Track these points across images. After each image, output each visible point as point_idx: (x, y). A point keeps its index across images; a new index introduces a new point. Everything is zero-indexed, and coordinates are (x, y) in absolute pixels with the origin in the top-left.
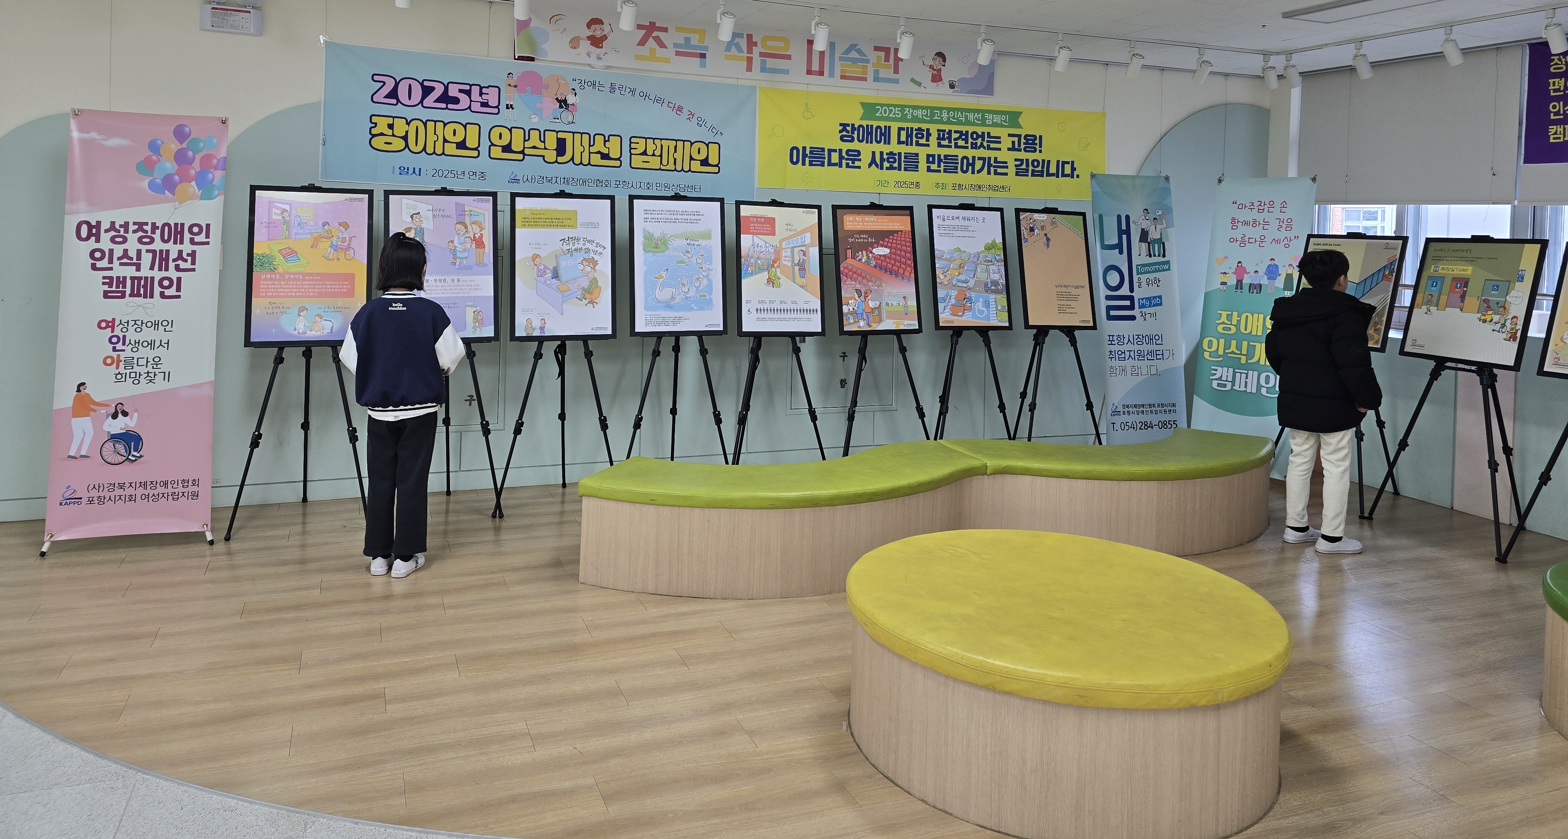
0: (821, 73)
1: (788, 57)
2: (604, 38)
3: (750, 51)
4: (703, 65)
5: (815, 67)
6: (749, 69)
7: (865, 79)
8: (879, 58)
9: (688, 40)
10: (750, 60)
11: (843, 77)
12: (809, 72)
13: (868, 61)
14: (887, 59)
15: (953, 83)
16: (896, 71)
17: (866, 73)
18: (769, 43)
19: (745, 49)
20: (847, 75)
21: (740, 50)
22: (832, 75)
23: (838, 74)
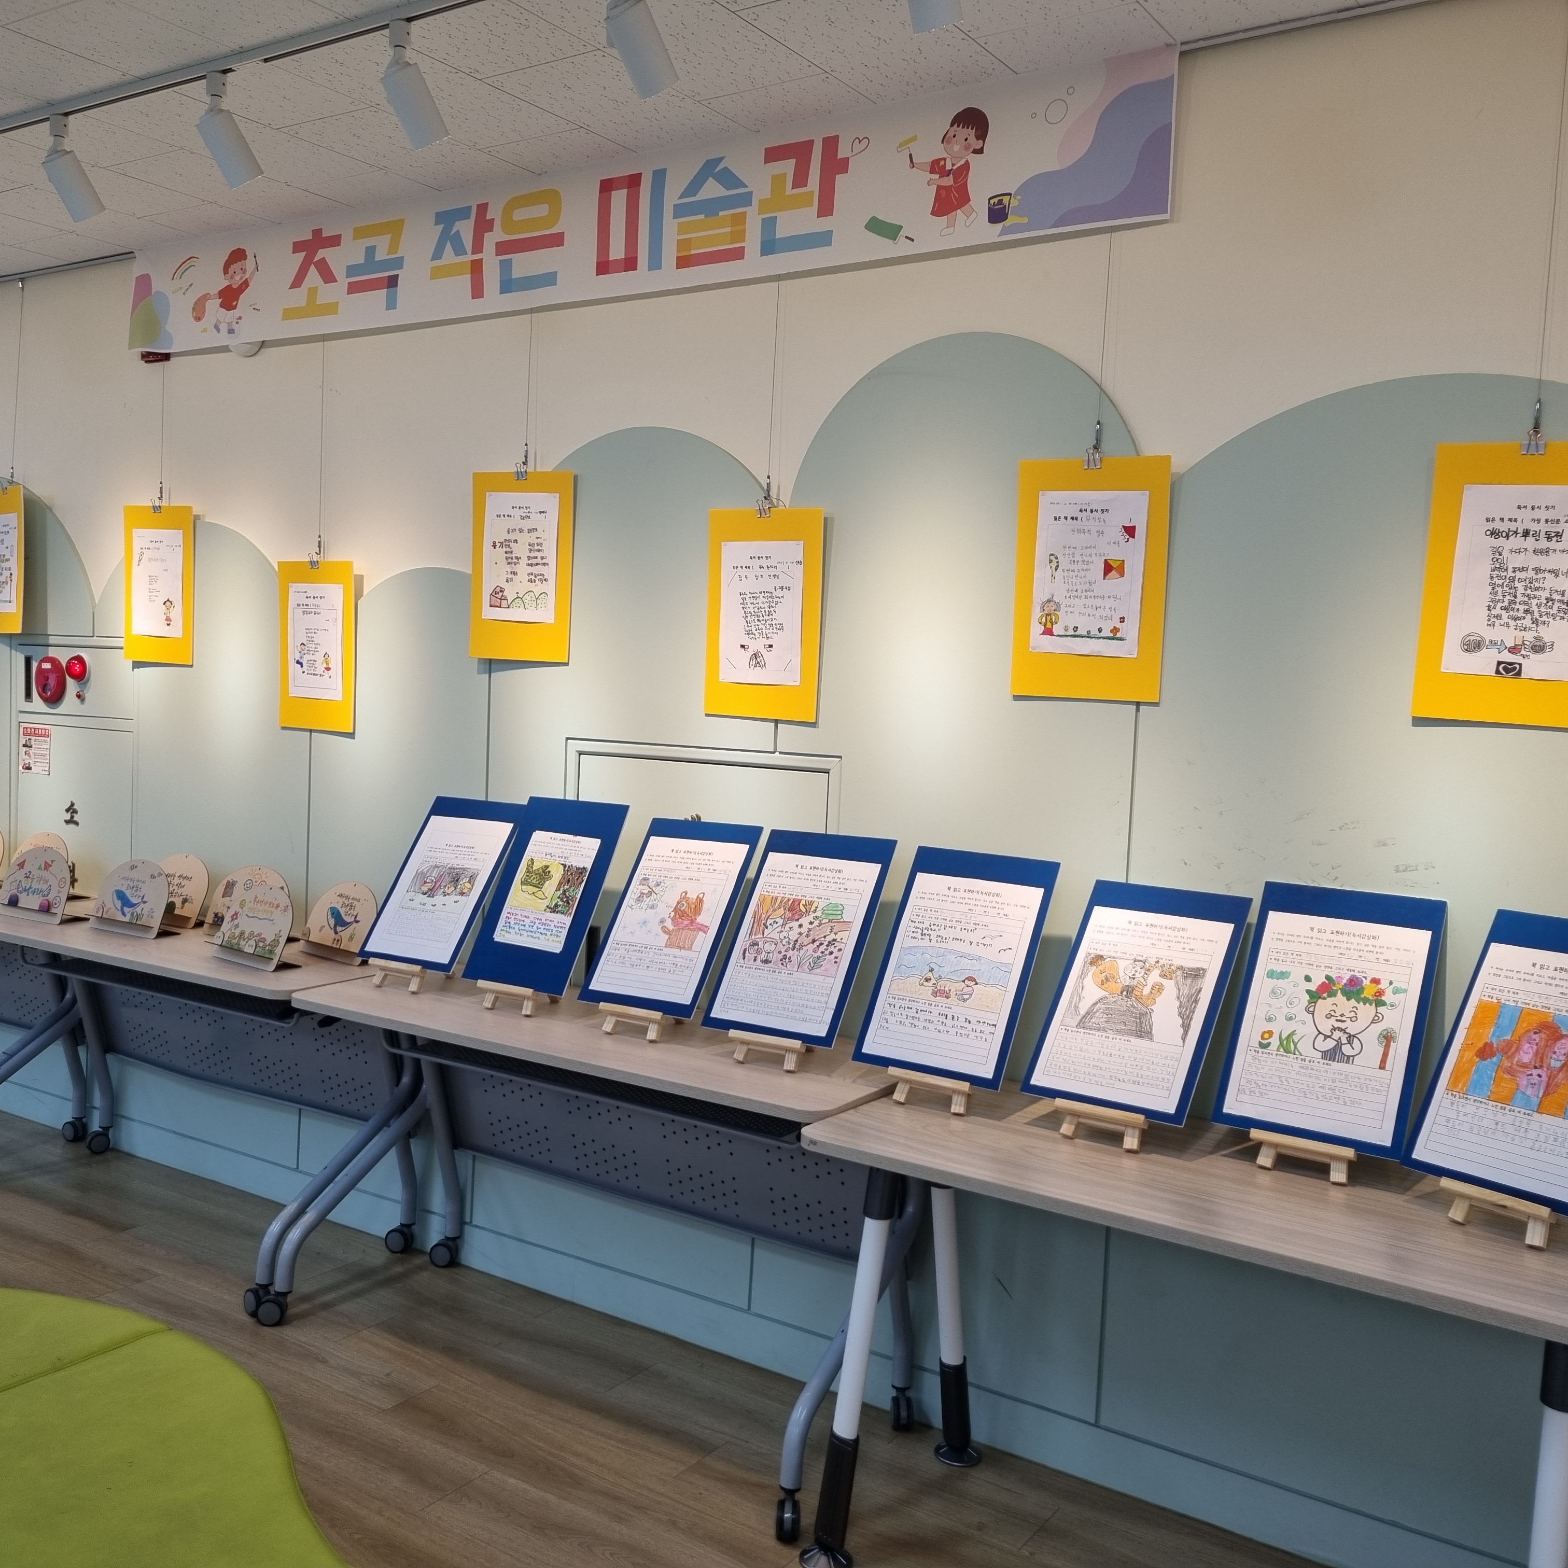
0: (630, 264)
1: (557, 240)
2: (244, 286)
3: (478, 247)
4: (391, 304)
5: (617, 252)
6: (477, 291)
7: (738, 254)
8: (777, 180)
9: (371, 251)
10: (477, 268)
11: (683, 262)
12: (604, 267)
13: (746, 199)
14: (800, 179)
15: (1000, 202)
16: (826, 208)
17: (740, 235)
18: (519, 215)
19: (469, 247)
20: (693, 252)
21: (459, 250)
22: (655, 263)
23: (669, 254)
